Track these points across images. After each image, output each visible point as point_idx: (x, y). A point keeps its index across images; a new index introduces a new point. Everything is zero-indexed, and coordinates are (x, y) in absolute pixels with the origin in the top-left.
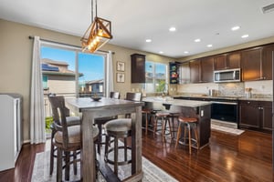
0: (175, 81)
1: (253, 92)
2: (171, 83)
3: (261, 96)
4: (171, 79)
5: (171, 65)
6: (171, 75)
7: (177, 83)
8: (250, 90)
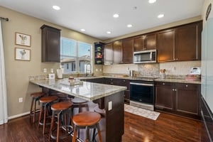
0: (100, 61)
1: (166, 73)
2: (96, 63)
3: (173, 77)
4: (96, 60)
5: (96, 45)
6: (96, 56)
7: (102, 63)
8: (165, 70)
